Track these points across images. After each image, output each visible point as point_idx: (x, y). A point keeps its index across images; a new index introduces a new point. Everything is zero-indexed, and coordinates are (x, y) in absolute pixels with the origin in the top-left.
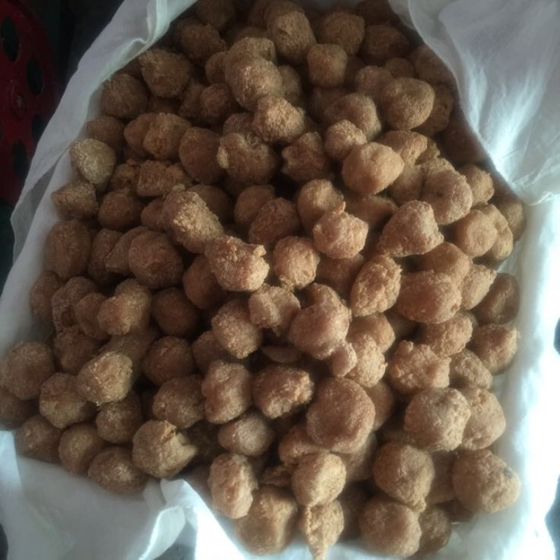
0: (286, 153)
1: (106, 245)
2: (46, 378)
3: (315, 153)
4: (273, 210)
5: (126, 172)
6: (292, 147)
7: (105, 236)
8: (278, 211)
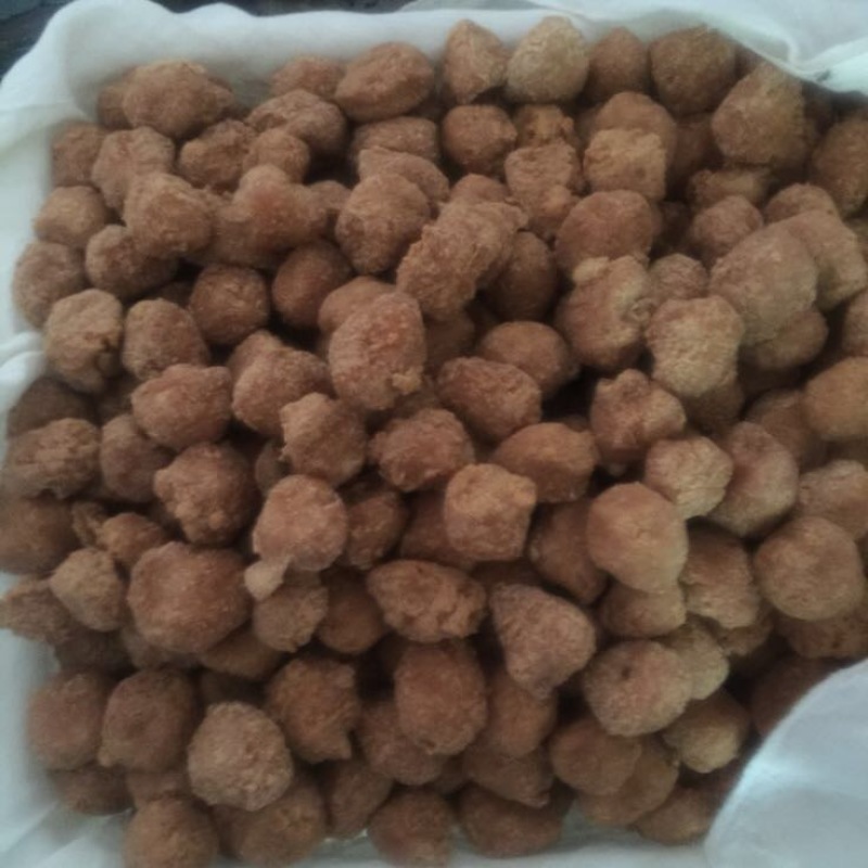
0: (628, 377)
1: (399, 137)
2: (157, 128)
3: (638, 426)
4: (509, 386)
5: (546, 121)
6: (645, 382)
7: (417, 132)
8: (509, 393)
